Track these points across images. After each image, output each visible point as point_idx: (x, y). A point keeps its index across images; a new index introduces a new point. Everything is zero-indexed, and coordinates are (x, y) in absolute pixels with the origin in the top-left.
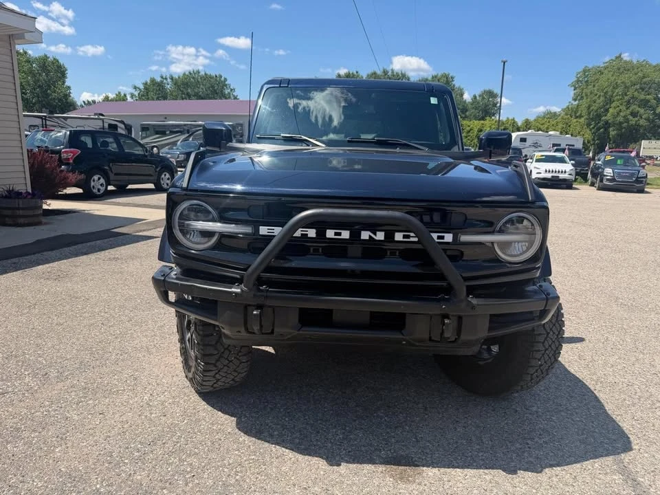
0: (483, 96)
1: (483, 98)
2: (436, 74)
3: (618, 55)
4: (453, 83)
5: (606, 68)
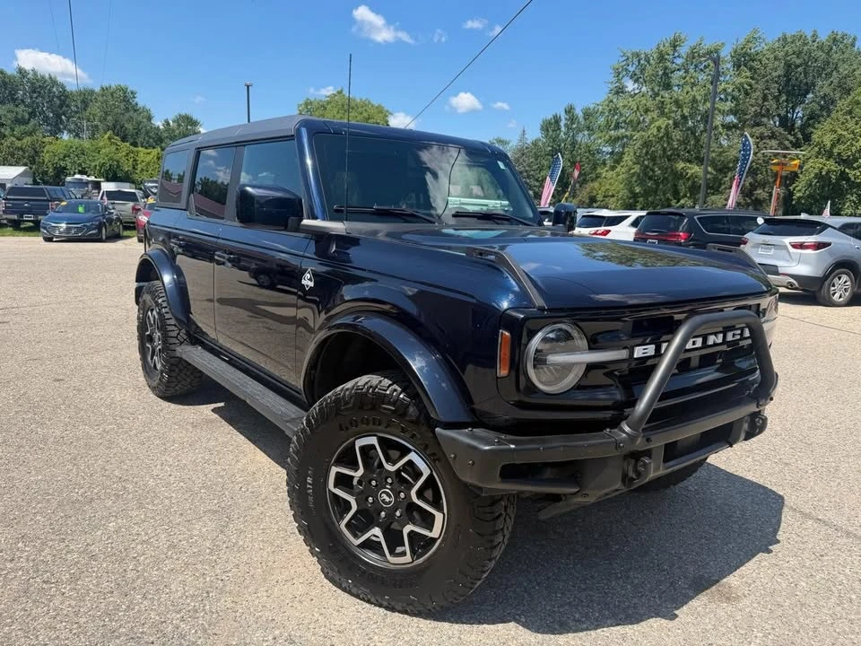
0: (178, 122)
1: (179, 125)
2: (107, 85)
3: (339, 90)
4: (136, 100)
5: (329, 103)
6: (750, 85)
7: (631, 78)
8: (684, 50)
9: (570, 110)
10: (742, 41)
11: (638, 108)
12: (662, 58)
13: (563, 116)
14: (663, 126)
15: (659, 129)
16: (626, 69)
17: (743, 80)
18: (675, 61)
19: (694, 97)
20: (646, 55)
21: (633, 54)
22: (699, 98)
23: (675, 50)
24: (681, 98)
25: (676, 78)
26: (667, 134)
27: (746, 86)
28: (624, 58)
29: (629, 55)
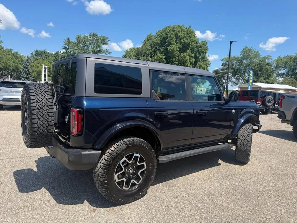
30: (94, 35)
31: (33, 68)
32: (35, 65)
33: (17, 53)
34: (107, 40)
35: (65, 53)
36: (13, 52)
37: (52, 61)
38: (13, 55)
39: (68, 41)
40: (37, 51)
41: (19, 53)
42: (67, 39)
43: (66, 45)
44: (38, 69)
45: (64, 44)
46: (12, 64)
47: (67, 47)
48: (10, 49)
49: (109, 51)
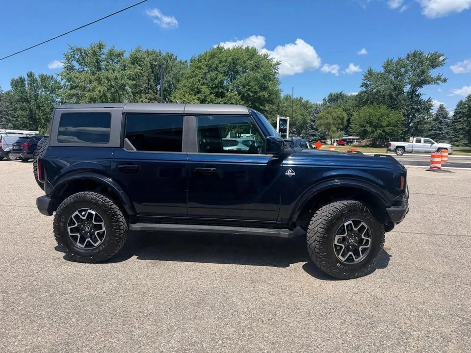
6: (140, 73)
7: (77, 61)
8: (106, 50)
9: (30, 75)
10: (134, 51)
11: (85, 79)
12: (95, 53)
13: (26, 78)
14: (102, 90)
15: (100, 91)
16: (74, 57)
17: (138, 71)
18: (101, 56)
19: (116, 76)
20: (85, 51)
21: (77, 49)
22: (118, 77)
23: (100, 51)
24: (109, 76)
25: (103, 64)
26: (104, 95)
27: (139, 73)
28: (72, 50)
29: (75, 49)
30: (415, 55)
31: (321, 120)
32: (324, 116)
33: (308, 101)
34: (441, 58)
35: (365, 92)
36: (303, 101)
37: (351, 108)
38: (303, 105)
39: (370, 73)
40: (331, 95)
41: (310, 102)
42: (368, 71)
43: (366, 80)
44: (326, 122)
45: (363, 78)
46: (300, 118)
47: (368, 83)
48: (299, 98)
49: (443, 77)
